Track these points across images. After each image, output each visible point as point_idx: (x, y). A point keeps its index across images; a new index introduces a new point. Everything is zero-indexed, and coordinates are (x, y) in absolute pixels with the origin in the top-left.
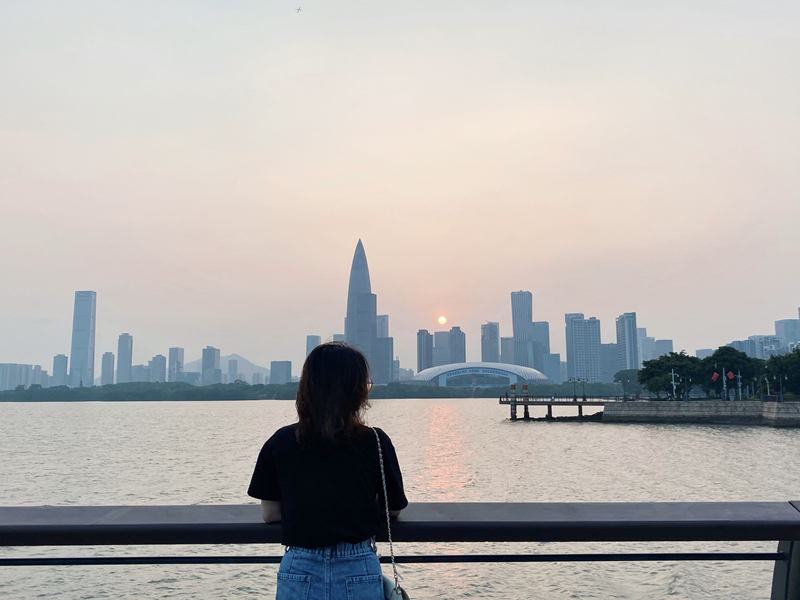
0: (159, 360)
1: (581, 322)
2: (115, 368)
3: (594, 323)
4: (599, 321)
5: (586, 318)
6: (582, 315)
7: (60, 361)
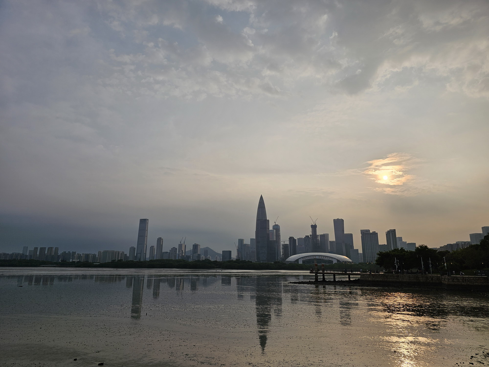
0: (174, 249)
1: (368, 234)
2: (155, 254)
3: (375, 234)
4: (377, 233)
5: (371, 232)
6: (369, 230)
7: (132, 249)
